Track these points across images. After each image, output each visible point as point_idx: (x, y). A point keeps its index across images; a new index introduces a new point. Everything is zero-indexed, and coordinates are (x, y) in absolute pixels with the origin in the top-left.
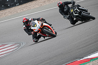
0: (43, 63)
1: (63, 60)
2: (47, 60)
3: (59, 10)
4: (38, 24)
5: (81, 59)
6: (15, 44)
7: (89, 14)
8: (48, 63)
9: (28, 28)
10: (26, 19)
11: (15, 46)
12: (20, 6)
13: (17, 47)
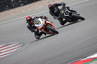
0: (47, 63)
1: (66, 60)
2: (50, 60)
3: (50, 11)
4: (41, 22)
5: (84, 59)
6: (19, 44)
7: (79, 15)
8: (51, 62)
9: (31, 26)
10: (29, 17)
11: (19, 46)
12: (24, 7)
13: (21, 46)
